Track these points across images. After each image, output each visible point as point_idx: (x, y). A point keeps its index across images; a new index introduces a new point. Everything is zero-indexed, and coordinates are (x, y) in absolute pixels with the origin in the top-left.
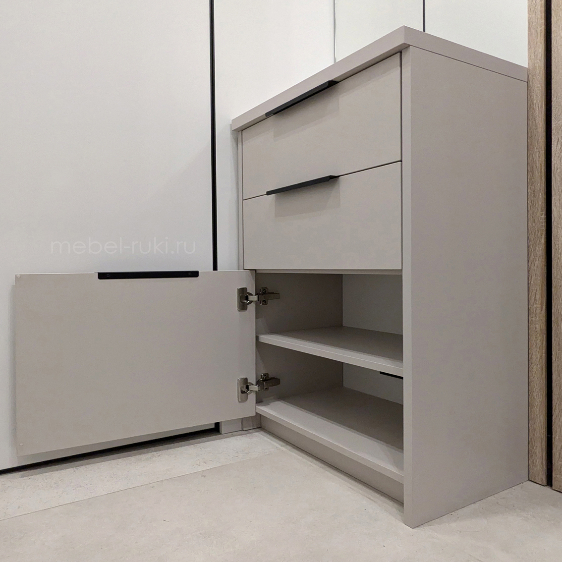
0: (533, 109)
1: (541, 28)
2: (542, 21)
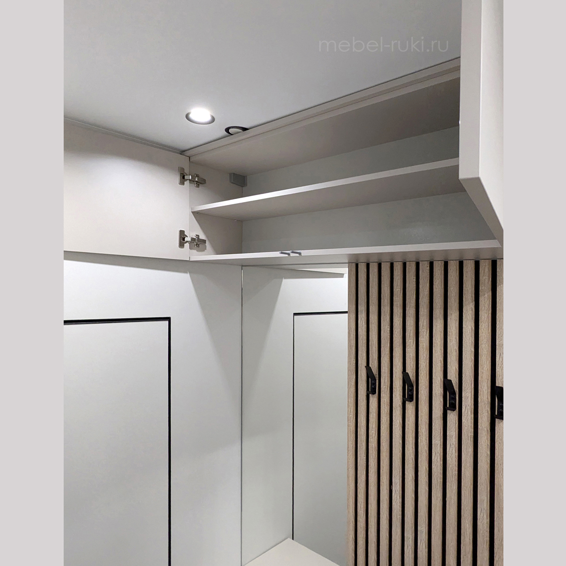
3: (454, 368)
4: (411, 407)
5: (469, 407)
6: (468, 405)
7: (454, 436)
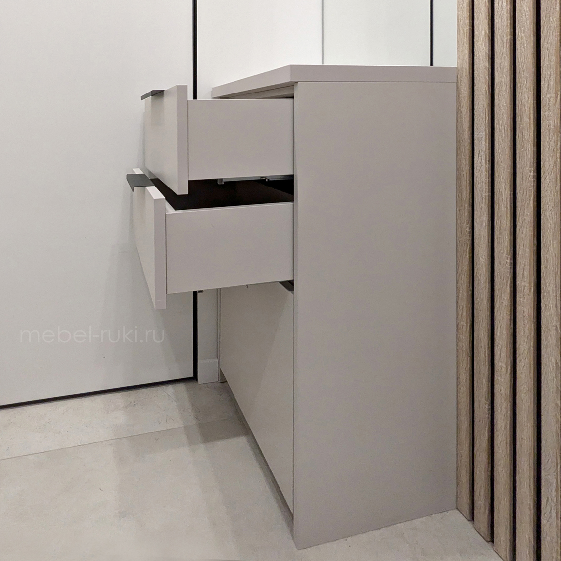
0: (461, 112)
1: (467, 28)
2: (467, 21)
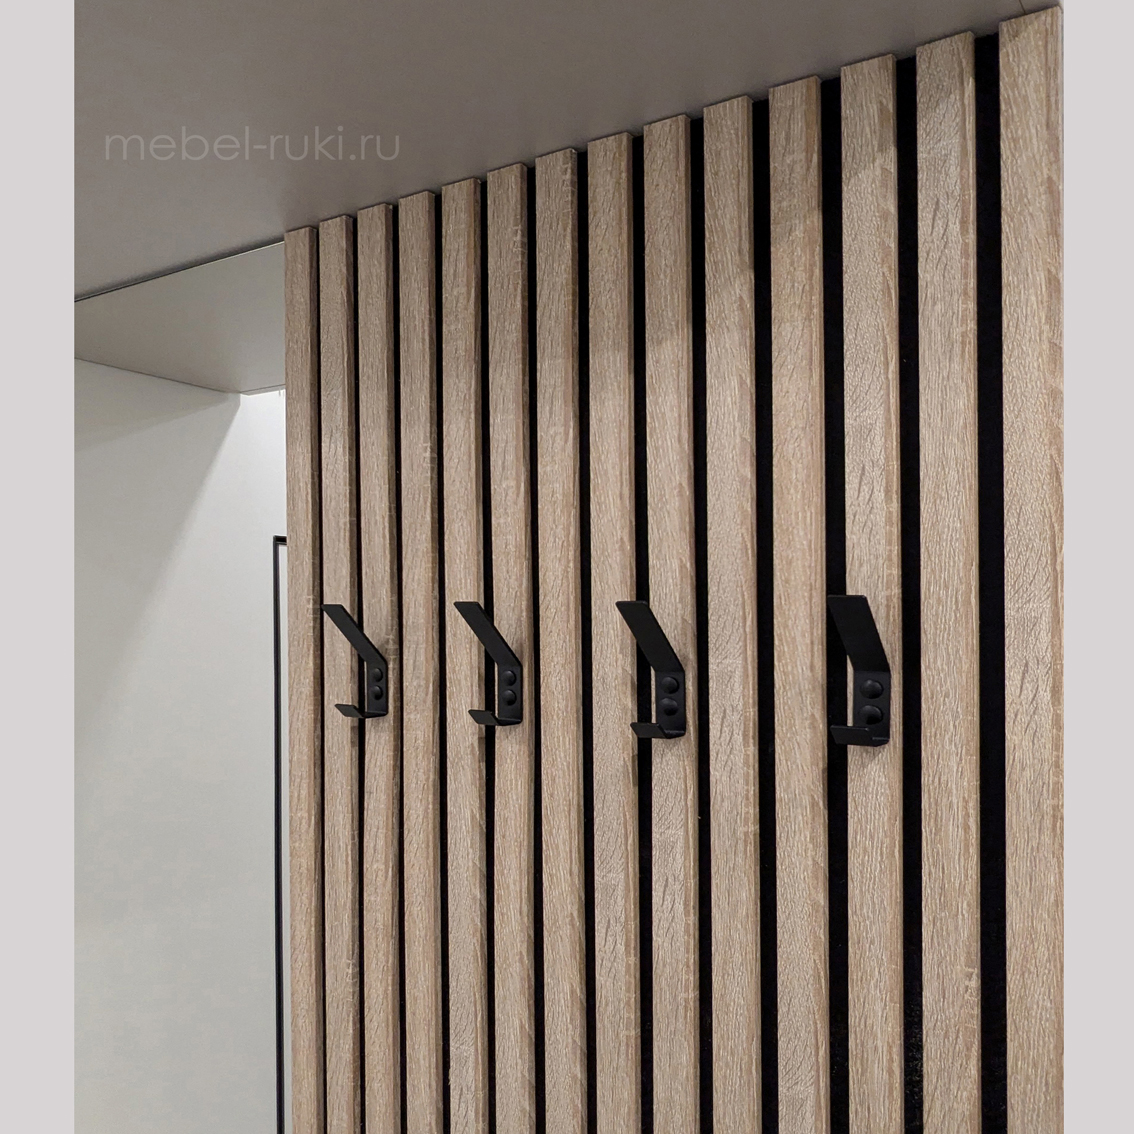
3: (676, 565)
4: (516, 748)
5: (736, 717)
6: (733, 709)
7: (680, 844)
